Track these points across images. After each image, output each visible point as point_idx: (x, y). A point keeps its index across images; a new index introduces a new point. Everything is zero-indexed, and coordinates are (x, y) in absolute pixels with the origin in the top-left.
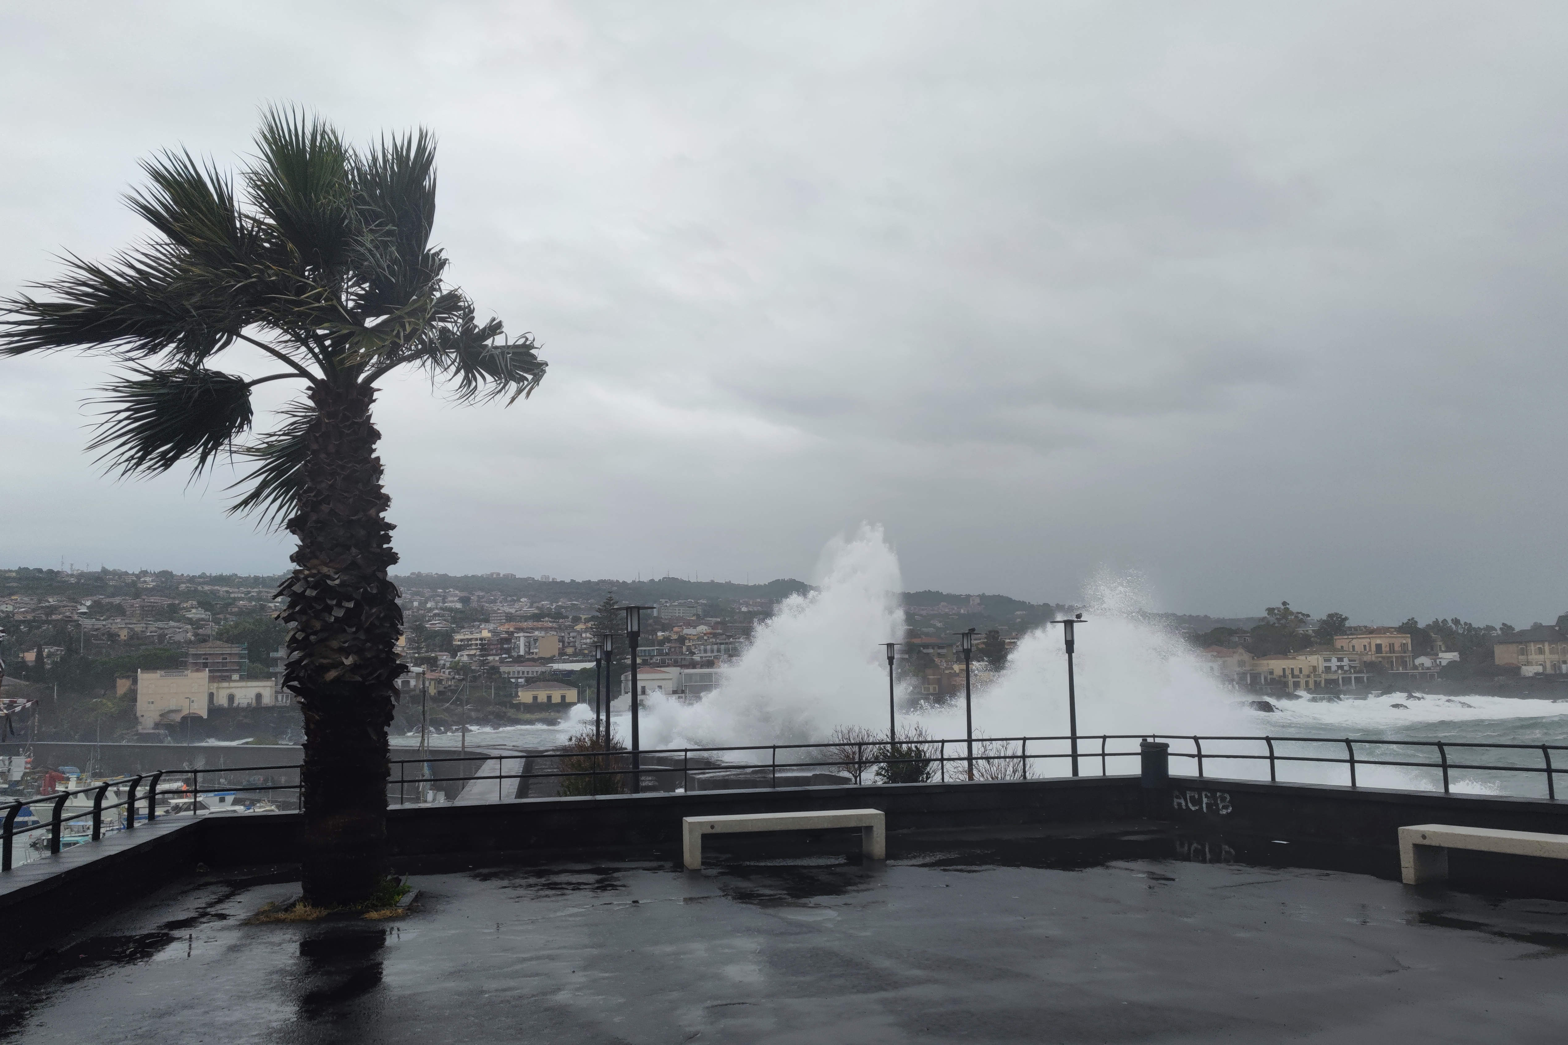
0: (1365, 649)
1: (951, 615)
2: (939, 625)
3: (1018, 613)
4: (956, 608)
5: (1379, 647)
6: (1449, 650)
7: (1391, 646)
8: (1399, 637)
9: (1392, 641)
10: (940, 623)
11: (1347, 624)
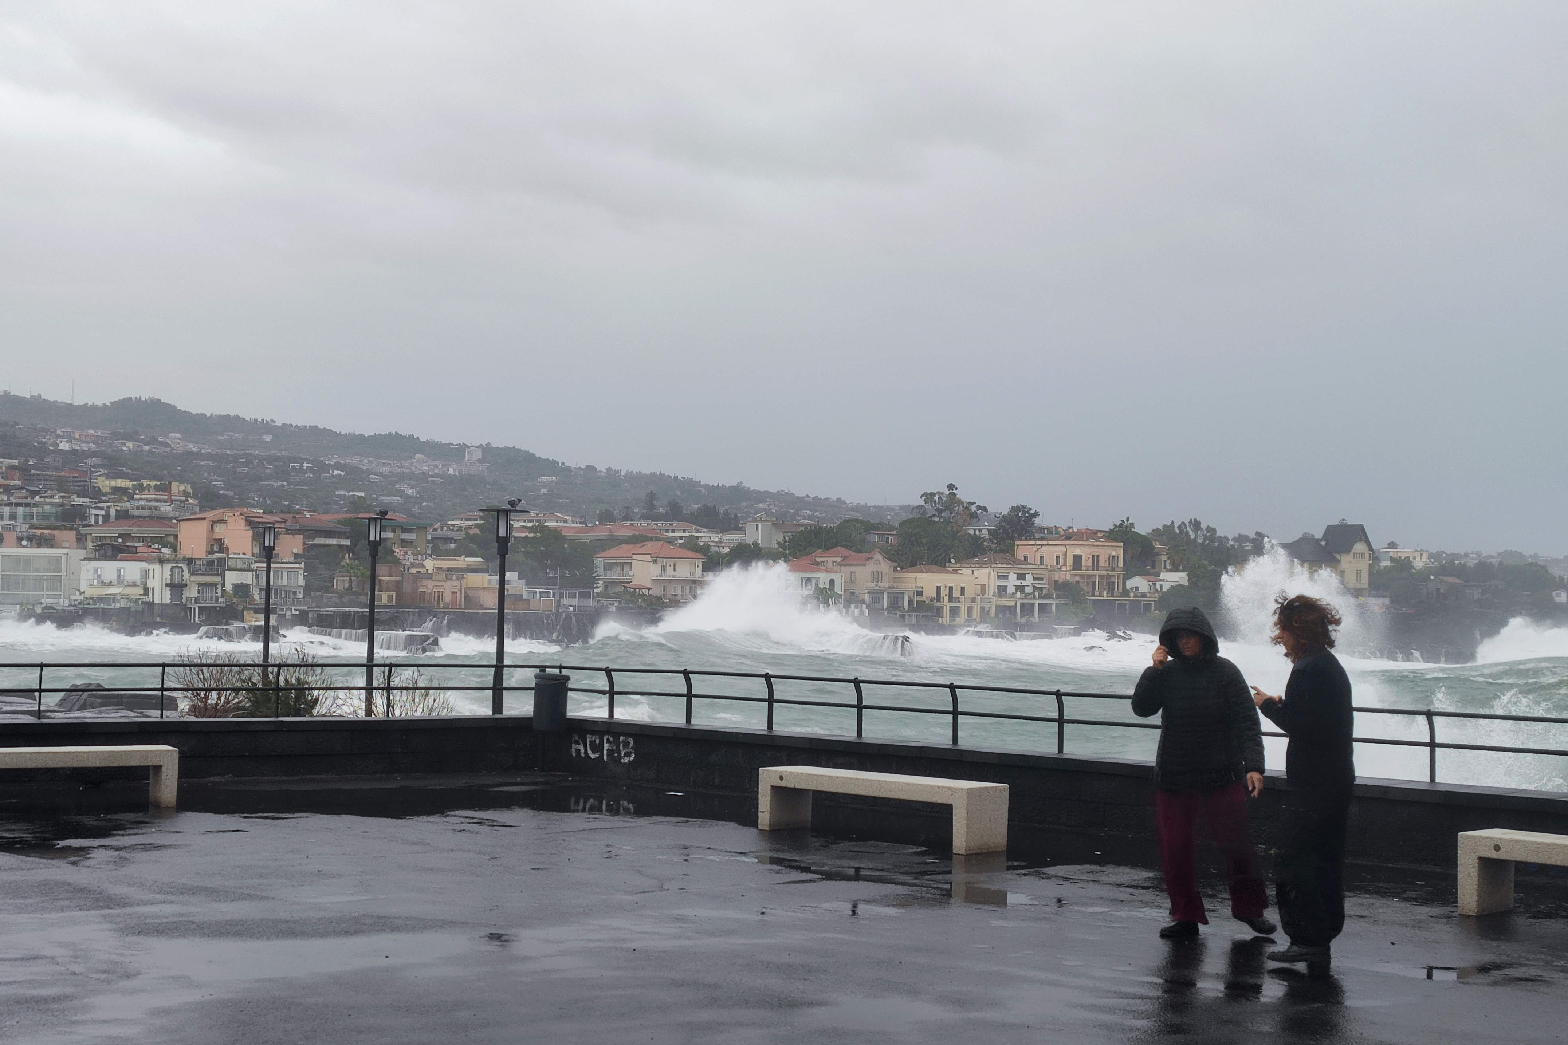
0: (1058, 563)
1: (432, 476)
2: (410, 492)
3: (544, 479)
4: (440, 466)
5: (1077, 559)
6: (1175, 569)
7: (1095, 559)
8: (1109, 546)
9: (1096, 551)
10: (411, 488)
11: (1037, 521)
